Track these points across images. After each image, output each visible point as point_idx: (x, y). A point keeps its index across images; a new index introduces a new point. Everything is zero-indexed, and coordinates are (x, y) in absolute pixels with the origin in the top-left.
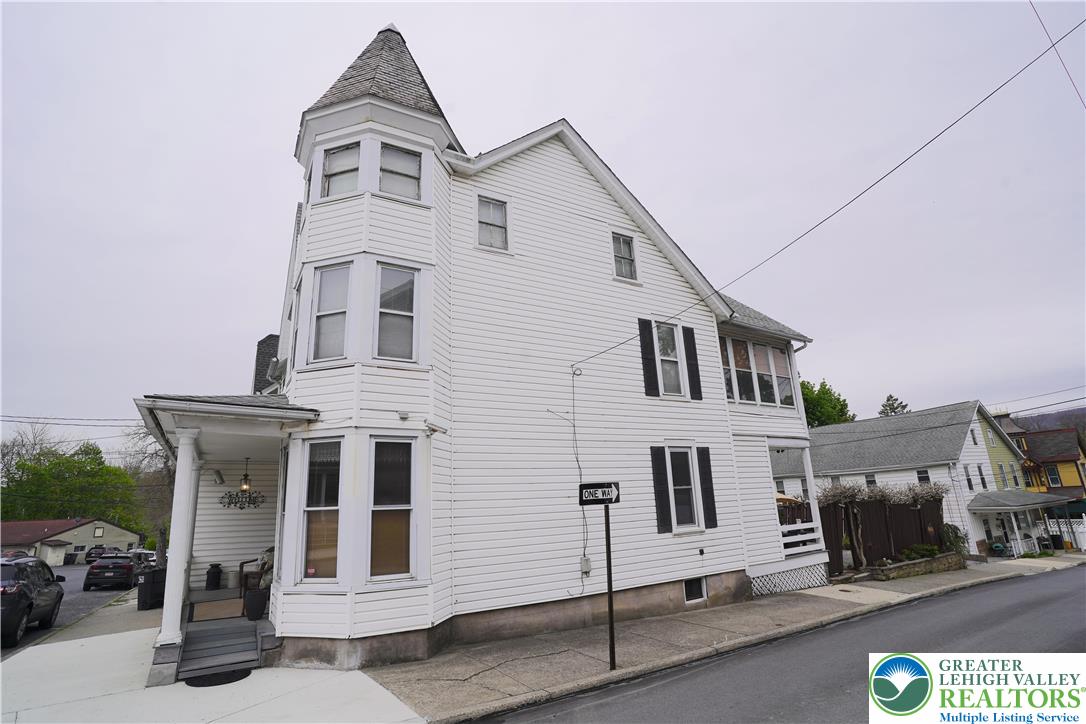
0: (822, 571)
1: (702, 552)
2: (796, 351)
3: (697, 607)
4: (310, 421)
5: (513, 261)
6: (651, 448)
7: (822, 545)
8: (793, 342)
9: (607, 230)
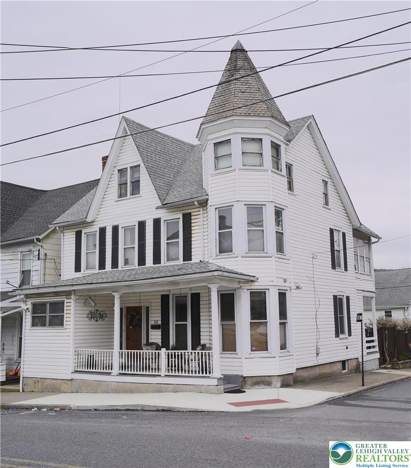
0: (377, 362)
1: (347, 348)
2: (373, 243)
3: (345, 374)
4: (252, 281)
5: (296, 199)
6: (333, 296)
7: (377, 349)
8: (372, 238)
9: (320, 178)
